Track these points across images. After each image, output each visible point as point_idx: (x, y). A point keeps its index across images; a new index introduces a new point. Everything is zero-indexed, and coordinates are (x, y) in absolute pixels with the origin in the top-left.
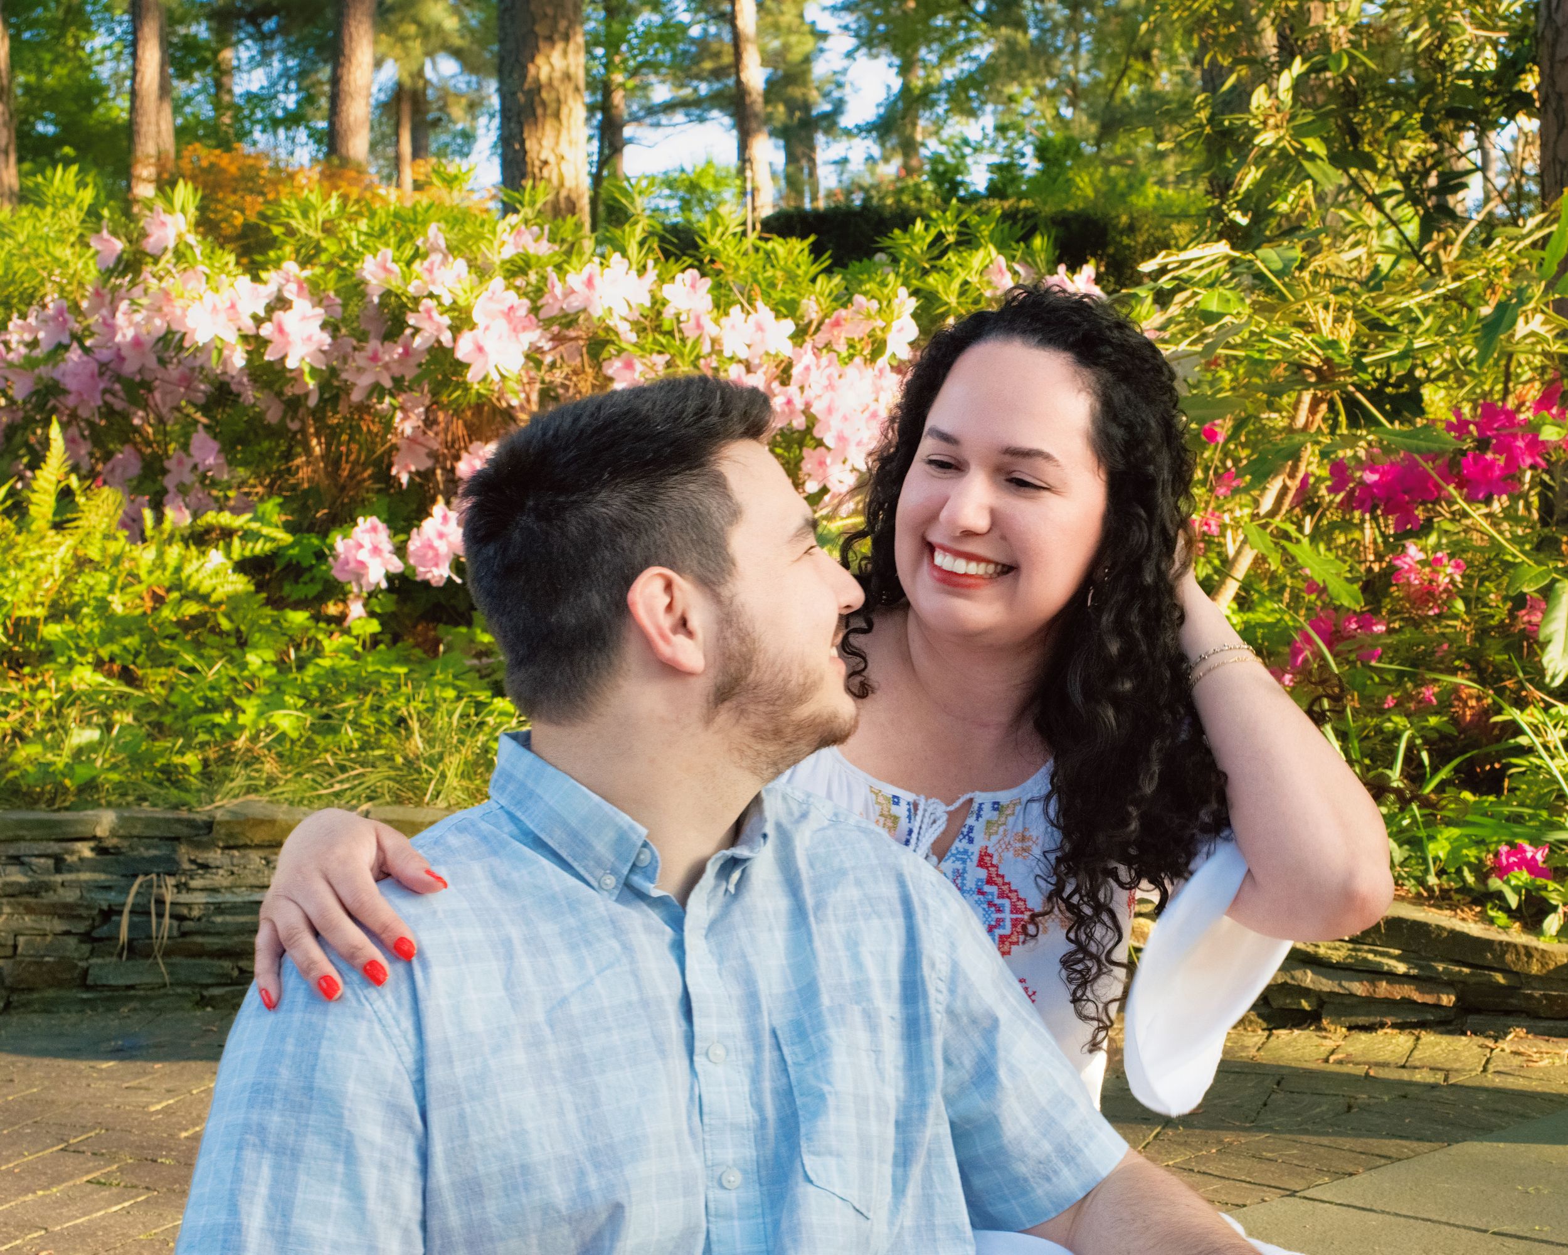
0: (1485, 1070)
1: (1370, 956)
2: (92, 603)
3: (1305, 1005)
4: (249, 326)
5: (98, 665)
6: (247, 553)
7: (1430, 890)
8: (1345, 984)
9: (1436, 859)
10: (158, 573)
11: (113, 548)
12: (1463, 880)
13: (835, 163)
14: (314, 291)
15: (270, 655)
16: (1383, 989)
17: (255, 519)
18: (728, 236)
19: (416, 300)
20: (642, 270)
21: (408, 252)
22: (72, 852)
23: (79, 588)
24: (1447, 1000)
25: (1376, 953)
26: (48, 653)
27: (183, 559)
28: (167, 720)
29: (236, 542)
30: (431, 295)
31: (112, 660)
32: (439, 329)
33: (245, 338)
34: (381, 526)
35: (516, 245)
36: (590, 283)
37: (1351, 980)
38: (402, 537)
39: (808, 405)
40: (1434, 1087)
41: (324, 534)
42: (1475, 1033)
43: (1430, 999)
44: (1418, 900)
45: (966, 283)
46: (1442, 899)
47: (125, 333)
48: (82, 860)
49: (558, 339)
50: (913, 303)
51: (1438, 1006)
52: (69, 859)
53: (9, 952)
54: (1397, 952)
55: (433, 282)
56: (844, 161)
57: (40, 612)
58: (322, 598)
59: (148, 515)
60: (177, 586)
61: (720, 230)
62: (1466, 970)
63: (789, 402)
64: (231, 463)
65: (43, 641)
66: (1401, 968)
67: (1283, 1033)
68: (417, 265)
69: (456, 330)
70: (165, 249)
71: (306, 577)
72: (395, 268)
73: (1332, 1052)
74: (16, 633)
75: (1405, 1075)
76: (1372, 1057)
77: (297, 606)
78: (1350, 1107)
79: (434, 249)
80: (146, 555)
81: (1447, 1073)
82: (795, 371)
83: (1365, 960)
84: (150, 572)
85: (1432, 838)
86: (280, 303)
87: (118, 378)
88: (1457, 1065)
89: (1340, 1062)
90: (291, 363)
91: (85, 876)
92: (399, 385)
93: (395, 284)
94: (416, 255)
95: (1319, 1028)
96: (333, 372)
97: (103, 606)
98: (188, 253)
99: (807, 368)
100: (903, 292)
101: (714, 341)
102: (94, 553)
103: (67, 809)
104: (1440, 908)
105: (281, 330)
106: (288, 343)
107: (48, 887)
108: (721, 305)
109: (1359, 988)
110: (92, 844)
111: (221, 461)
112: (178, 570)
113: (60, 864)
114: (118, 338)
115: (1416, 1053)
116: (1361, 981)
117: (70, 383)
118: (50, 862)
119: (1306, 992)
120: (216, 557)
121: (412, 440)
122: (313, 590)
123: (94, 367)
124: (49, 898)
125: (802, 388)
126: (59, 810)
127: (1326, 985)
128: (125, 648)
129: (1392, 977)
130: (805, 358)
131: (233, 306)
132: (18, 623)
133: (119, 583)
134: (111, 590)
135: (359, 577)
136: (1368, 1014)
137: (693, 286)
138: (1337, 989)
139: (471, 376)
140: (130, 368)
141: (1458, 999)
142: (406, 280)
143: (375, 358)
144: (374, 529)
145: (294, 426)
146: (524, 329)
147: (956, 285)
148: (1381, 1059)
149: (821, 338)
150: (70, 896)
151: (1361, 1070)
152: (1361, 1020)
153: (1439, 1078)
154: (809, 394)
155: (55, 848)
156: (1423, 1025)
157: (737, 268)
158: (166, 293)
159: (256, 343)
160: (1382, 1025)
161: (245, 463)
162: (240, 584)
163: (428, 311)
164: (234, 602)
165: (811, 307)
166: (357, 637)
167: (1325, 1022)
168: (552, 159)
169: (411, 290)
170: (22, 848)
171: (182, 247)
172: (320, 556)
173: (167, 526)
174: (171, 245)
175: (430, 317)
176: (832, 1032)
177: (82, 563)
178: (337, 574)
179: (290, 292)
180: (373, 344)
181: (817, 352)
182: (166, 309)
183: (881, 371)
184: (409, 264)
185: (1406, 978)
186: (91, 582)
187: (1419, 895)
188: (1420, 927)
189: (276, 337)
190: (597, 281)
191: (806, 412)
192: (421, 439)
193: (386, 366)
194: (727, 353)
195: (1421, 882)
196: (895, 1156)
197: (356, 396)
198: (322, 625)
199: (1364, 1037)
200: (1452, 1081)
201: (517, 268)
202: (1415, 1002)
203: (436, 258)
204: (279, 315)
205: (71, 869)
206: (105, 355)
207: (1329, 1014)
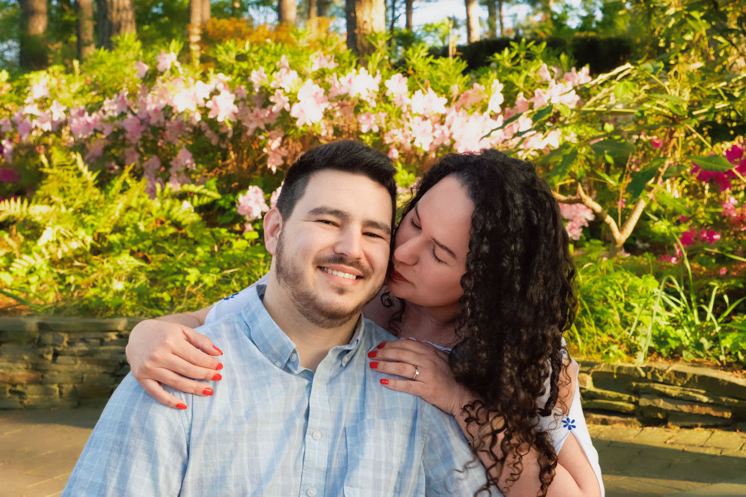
0: (741, 449)
1: (691, 394)
2: (131, 226)
3: (660, 416)
4: (202, 103)
5: (132, 253)
6: (200, 203)
7: (722, 362)
8: (679, 406)
9: (725, 348)
10: (160, 212)
11: (142, 201)
12: (738, 358)
13: (511, 16)
14: (231, 87)
15: (208, 249)
16: (697, 409)
17: (205, 188)
18: (420, 58)
19: (274, 90)
20: (374, 75)
21: (272, 68)
22: (107, 337)
23: (126, 218)
24: (727, 415)
25: (693, 392)
26: (110, 248)
27: (172, 206)
28: (159, 277)
29: (196, 198)
30: (281, 88)
31: (139, 250)
32: (284, 103)
33: (200, 108)
34: (260, 190)
35: (320, 64)
36: (350, 81)
37: (682, 404)
38: (268, 195)
39: (451, 134)
40: (714, 456)
41: (235, 194)
42: (741, 431)
43: (719, 414)
44: (716, 367)
45: (527, 77)
46: (728, 367)
47: (151, 107)
48: (112, 340)
49: (342, 106)
50: (501, 87)
51: (723, 418)
52: (107, 340)
53: (80, 381)
54: (703, 392)
55: (282, 82)
56: (516, 15)
57: (108, 230)
58: (233, 223)
59: (158, 186)
60: (168, 218)
61: (416, 55)
62: (736, 401)
63: (443, 133)
64: (197, 163)
65: (109, 242)
66: (705, 399)
67: (649, 429)
68: (275, 74)
69: (291, 103)
70: (166, 69)
71: (227, 213)
72: (266, 76)
73: (670, 439)
74: (99, 239)
75: (702, 451)
76: (688, 441)
77: (223, 226)
78: (670, 465)
79: (284, 67)
80: (156, 204)
81: (722, 450)
82: (447, 119)
83: (688, 395)
84: (158, 212)
85: (724, 338)
86: (216, 92)
87: (149, 125)
88: (727, 446)
89: (672, 443)
90: (220, 119)
91: (113, 348)
92: (269, 127)
93: (265, 83)
94: (276, 70)
95: (667, 427)
96: (239, 122)
97: (136, 228)
98: (176, 71)
99: (453, 117)
100: (496, 81)
101: (408, 106)
102: (134, 204)
103: (110, 317)
104: (726, 371)
105: (215, 104)
106: (218, 110)
107: (97, 352)
108: (412, 90)
109: (685, 408)
110: (116, 333)
111: (193, 161)
112: (169, 211)
113: (102, 342)
114: (148, 108)
115: (710, 440)
116: (686, 405)
117: (128, 128)
118: (98, 341)
119: (660, 410)
120: (186, 204)
121: (275, 152)
122: (230, 219)
123: (138, 121)
124: (98, 357)
125: (449, 127)
126: (105, 318)
127: (670, 406)
128: (145, 246)
129: (700, 403)
130: (452, 113)
131: (195, 94)
132: (99, 235)
133: (143, 217)
134: (139, 220)
135: (249, 213)
136: (690, 421)
137: (399, 81)
138: (675, 409)
139: (298, 123)
140: (153, 121)
141: (733, 415)
142: (270, 81)
143: (257, 116)
144: (256, 192)
145: (223, 146)
146: (322, 102)
147: (522, 78)
148: (692, 443)
149: (459, 103)
150: (106, 356)
151: (680, 448)
152: (686, 424)
153: (718, 452)
154: (453, 129)
155: (100, 335)
156: (716, 427)
157: (423, 72)
158: (165, 89)
159: (205, 111)
160: (696, 426)
161: (202, 163)
162: (195, 217)
163: (279, 95)
164: (193, 226)
165: (455, 89)
166: (248, 240)
167: (669, 424)
168: (368, 20)
169: (272, 86)
170: (86, 335)
171: (173, 69)
172: (233, 204)
173: (166, 191)
174: (169, 67)
175: (280, 98)
176: (367, 431)
177: (129, 209)
178: (240, 212)
179: (220, 87)
180: (257, 110)
181: (457, 110)
182: (165, 96)
183: (485, 119)
184: (271, 74)
185: (707, 404)
186: (131, 216)
187: (717, 365)
188: (714, 381)
189: (214, 108)
190: (353, 81)
191: (450, 137)
192: (279, 151)
193: (262, 120)
194: (414, 112)
195: (718, 358)
196: (395, 488)
197: (249, 133)
198: (233, 235)
199: (687, 432)
200: (723, 454)
201: (321, 75)
202: (711, 416)
203: (284, 71)
204: (215, 97)
205: (107, 344)
206: (143, 116)
207: (671, 420)
